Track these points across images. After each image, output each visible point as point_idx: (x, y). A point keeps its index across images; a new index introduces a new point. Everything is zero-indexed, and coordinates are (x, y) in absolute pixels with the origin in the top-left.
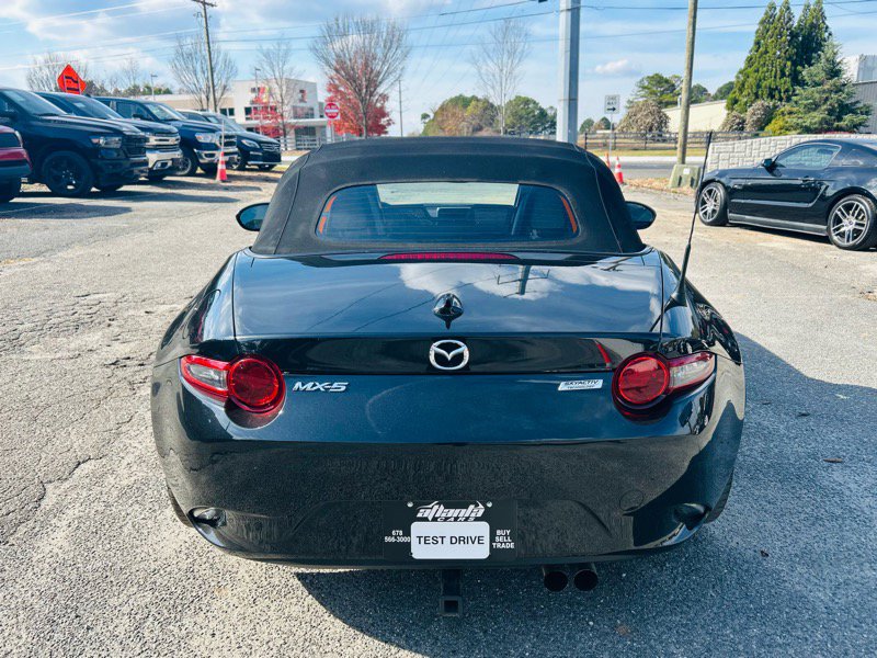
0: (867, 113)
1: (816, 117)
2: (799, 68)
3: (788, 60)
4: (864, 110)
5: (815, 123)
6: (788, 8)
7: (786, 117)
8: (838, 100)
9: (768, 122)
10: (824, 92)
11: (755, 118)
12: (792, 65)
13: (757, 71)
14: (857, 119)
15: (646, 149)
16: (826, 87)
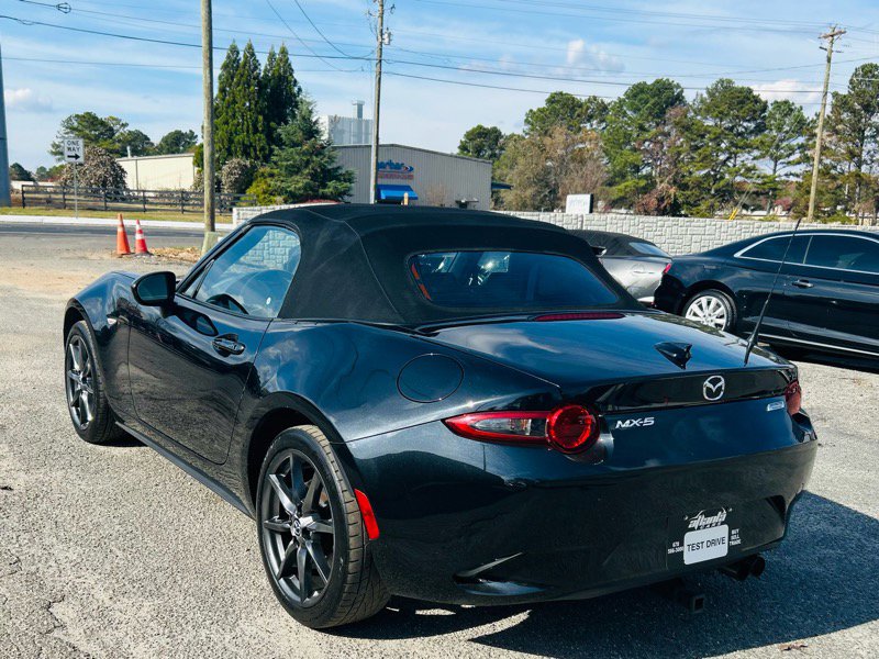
0: (350, 181)
1: (299, 182)
2: (273, 124)
3: (260, 113)
4: (347, 177)
5: (299, 189)
6: (253, 55)
7: (268, 180)
8: (320, 165)
9: (249, 184)
10: (304, 154)
11: (233, 178)
12: (264, 119)
13: (227, 123)
14: (341, 186)
15: (106, 209)
16: (305, 148)
